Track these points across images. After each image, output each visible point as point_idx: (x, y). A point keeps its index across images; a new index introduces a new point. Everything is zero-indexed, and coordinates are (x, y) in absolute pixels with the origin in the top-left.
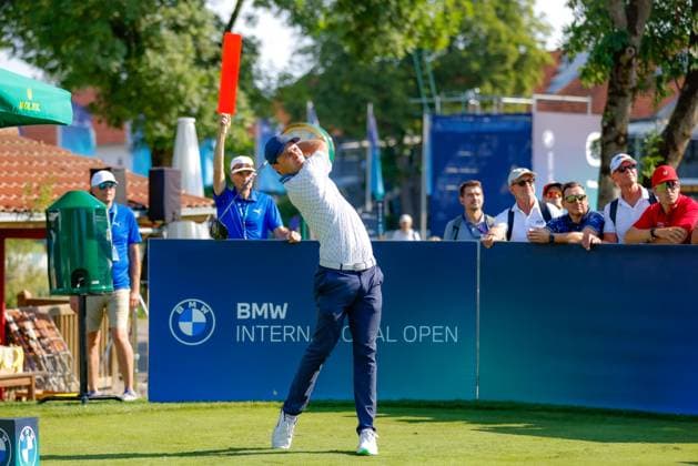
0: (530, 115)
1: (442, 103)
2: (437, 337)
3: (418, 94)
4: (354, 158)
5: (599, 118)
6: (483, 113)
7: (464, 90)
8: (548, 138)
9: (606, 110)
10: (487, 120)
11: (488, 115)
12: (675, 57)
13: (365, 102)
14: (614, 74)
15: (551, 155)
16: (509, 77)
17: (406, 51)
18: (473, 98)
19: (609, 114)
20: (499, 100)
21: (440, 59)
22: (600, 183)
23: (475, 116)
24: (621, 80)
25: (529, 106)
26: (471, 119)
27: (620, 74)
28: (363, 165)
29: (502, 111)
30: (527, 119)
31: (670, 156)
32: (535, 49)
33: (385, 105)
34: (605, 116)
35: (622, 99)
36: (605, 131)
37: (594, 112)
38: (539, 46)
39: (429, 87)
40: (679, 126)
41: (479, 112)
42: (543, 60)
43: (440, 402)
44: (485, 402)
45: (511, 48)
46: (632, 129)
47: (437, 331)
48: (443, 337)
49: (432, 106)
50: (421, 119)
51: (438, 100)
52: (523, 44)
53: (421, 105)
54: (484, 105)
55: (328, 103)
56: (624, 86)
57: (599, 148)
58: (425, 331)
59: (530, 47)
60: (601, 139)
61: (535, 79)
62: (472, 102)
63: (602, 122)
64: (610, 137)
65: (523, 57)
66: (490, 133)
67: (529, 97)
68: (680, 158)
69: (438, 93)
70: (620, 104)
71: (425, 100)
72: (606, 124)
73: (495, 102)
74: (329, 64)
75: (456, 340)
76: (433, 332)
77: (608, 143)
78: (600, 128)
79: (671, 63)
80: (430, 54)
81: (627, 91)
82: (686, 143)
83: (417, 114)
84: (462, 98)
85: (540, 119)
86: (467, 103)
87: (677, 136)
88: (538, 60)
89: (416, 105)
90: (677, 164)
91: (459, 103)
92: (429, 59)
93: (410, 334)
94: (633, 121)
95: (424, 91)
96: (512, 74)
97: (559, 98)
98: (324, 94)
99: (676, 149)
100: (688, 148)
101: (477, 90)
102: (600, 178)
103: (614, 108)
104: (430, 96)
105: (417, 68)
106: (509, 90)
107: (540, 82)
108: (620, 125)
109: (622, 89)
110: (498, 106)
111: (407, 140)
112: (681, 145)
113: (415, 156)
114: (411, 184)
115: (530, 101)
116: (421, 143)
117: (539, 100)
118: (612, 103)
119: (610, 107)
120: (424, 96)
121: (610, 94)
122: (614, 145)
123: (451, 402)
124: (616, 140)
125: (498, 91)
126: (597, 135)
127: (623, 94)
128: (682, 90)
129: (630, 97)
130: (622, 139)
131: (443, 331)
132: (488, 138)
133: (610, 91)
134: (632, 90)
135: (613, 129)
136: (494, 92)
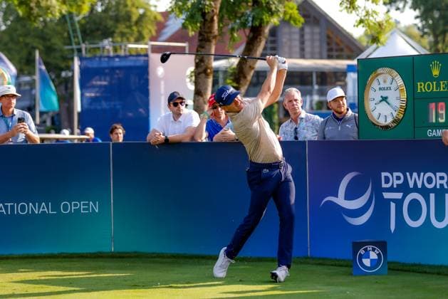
0: (146, 55)
1: (86, 49)
2: (84, 209)
3: (71, 44)
4: (27, 88)
5: (193, 57)
6: (115, 54)
7: (102, 40)
8: (160, 71)
9: (197, 51)
10: (117, 60)
11: (118, 56)
12: (243, 15)
13: (34, 48)
14: (202, 27)
15: (162, 83)
16: (133, 30)
17: (61, 13)
18: (107, 43)
19: (199, 53)
20: (126, 46)
21: (84, 18)
22: (194, 102)
23: (109, 57)
24: (207, 30)
25: (146, 49)
26: (106, 59)
27: (206, 27)
28: (34, 92)
29: (128, 53)
30: (146, 58)
31: (241, 82)
32: (151, 11)
33: (48, 51)
34: (197, 55)
35: (208, 43)
36: (197, 65)
37: (190, 53)
38: (153, 9)
39: (78, 37)
40: (247, 61)
41: (112, 54)
42: (155, 18)
43: (87, 254)
44: (119, 253)
45: (134, 10)
46: (216, 64)
47: (84, 204)
48: (88, 209)
49: (79, 50)
50: (72, 59)
51: (83, 46)
52: (142, 8)
53: (72, 50)
54: (115, 50)
56: (209, 35)
57: (193, 78)
58: (76, 205)
59: (146, 10)
60: (194, 72)
61: (150, 31)
62: (107, 47)
63: (195, 59)
64: (201, 70)
65: (142, 17)
66: (120, 68)
67: (146, 44)
68: (248, 83)
69: (84, 42)
70: (207, 47)
71: (75, 47)
72: (197, 61)
73: (123, 47)
74: (9, 23)
75: (97, 211)
76: (81, 205)
77: (199, 74)
78: (194, 64)
79: (240, 18)
80: (78, 16)
81: (211, 38)
82: (252, 73)
83: (69, 56)
84: (100, 45)
85: (154, 58)
86: (104, 48)
87: (246, 68)
88: (152, 18)
89: (68, 50)
90: (246, 87)
91: (99, 48)
92: (77, 19)
93: (65, 208)
94: (216, 59)
95: (74, 40)
96: (135, 28)
97: (167, 44)
98: (6, 44)
99: (245, 77)
100: (253, 77)
101: (110, 39)
102: (195, 97)
103: (203, 50)
104: (79, 44)
105: (69, 24)
106: (132, 39)
107: (154, 33)
108: (207, 61)
109: (208, 37)
110: (125, 50)
111: (63, 74)
112: (249, 74)
113: (69, 85)
114: (66, 105)
115: (146, 46)
116: (73, 76)
117: (153, 46)
118: (201, 47)
119: (199, 49)
120: (74, 44)
121: (200, 41)
122: (203, 75)
123: (94, 254)
124: (205, 71)
125: (125, 39)
126: (192, 69)
127: (209, 41)
128: (248, 37)
129: (214, 42)
130: (209, 71)
131: (88, 205)
132: (117, 71)
133: (200, 38)
134: (215, 37)
135: (202, 64)
136: (122, 41)
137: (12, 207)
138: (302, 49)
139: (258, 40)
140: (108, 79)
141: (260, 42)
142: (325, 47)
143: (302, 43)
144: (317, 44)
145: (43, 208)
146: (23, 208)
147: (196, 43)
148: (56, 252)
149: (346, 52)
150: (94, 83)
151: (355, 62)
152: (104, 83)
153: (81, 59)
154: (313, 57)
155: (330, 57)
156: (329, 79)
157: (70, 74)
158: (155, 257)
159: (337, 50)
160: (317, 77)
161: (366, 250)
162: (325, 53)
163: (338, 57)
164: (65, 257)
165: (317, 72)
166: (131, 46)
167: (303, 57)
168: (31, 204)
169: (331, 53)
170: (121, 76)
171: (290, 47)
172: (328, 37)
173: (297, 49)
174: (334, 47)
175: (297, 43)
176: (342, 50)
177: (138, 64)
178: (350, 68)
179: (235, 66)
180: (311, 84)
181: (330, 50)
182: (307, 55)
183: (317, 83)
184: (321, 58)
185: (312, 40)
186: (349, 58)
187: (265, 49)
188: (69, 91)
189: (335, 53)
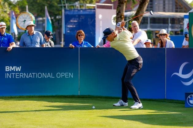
0: (95, 9)
1: (68, 6)
2: (67, 76)
3: (61, 4)
4: (41, 23)
5: (115, 11)
6: (80, 9)
7: (75, 2)
8: (100, 17)
9: (118, 8)
10: (81, 11)
13: (44, 5)
15: (101, 22)
18: (77, 4)
19: (118, 9)
20: (85, 5)
23: (78, 10)
25: (94, 7)
26: (77, 11)
28: (44, 25)
29: (87, 8)
30: (94, 11)
33: (50, 6)
34: (117, 10)
35: (122, 4)
36: (117, 14)
37: (114, 9)
39: (64, 1)
40: (139, 13)
41: (79, 8)
43: (68, 96)
44: (82, 96)
46: (125, 14)
47: (67, 74)
48: (68, 76)
49: (65, 7)
53: (62, 7)
54: (80, 7)
55: (33, 6)
57: (116, 20)
58: (63, 74)
60: (116, 17)
62: (77, 5)
63: (116, 12)
64: (119, 16)
68: (140, 22)
69: (67, 3)
70: (122, 6)
71: (63, 5)
72: (117, 12)
73: (84, 6)
75: (72, 77)
76: (65, 74)
77: (118, 18)
78: (116, 13)
81: (124, 2)
82: (142, 18)
83: (60, 9)
84: (74, 4)
85: (98, 11)
86: (76, 6)
89: (60, 6)
91: (73, 6)
93: (59, 75)
94: (126, 11)
95: (62, 2)
97: (104, 4)
98: (32, 3)
100: (142, 19)
101: (79, 2)
103: (120, 7)
104: (64, 4)
106: (88, 2)
108: (122, 12)
109: (122, 2)
110: (85, 7)
111: (57, 17)
112: (140, 18)
113: (60, 22)
114: (59, 31)
115: (94, 5)
116: (62, 18)
117: (97, 5)
118: (119, 6)
119: (119, 7)
120: (62, 4)
121: (119, 3)
122: (120, 18)
123: (71, 96)
124: (121, 17)
125: (85, 2)
126: (115, 16)
127: (122, 3)
128: (140, 2)
129: (125, 4)
130: (123, 17)
131: (69, 74)
132: (82, 16)
133: (119, 2)
134: (125, 2)
135: (120, 14)
136: (83, 3)
137: (35, 75)
138: (164, 8)
139: (145, 3)
140: (78, 19)
141: (146, 4)
142: (174, 7)
143: (164, 5)
144: (171, 6)
145: (49, 75)
146: (40, 75)
147: (117, 4)
148: (54, 94)
149: (184, 9)
150: (72, 21)
151: (188, 14)
152: (76, 21)
153: (65, 10)
154: (169, 11)
155: (176, 11)
156: (176, 22)
157: (60, 17)
158: (98, 98)
159: (180, 9)
160: (171, 20)
161: (191, 96)
162: (174, 10)
163: (180, 12)
164: (58, 97)
165: (170, 18)
166: (88, 5)
167: (164, 11)
168: (43, 73)
169: (177, 10)
170: (83, 18)
171: (159, 7)
172: (176, 3)
173: (162, 8)
174: (179, 7)
175: (162, 5)
176: (182, 8)
177: (91, 13)
178: (186, 16)
179: (134, 15)
180: (168, 23)
181: (177, 8)
182: (166, 10)
183: (171, 23)
184: (172, 12)
185: (169, 4)
186: (185, 12)
187: (148, 7)
188: (60, 25)
189: (179, 10)
